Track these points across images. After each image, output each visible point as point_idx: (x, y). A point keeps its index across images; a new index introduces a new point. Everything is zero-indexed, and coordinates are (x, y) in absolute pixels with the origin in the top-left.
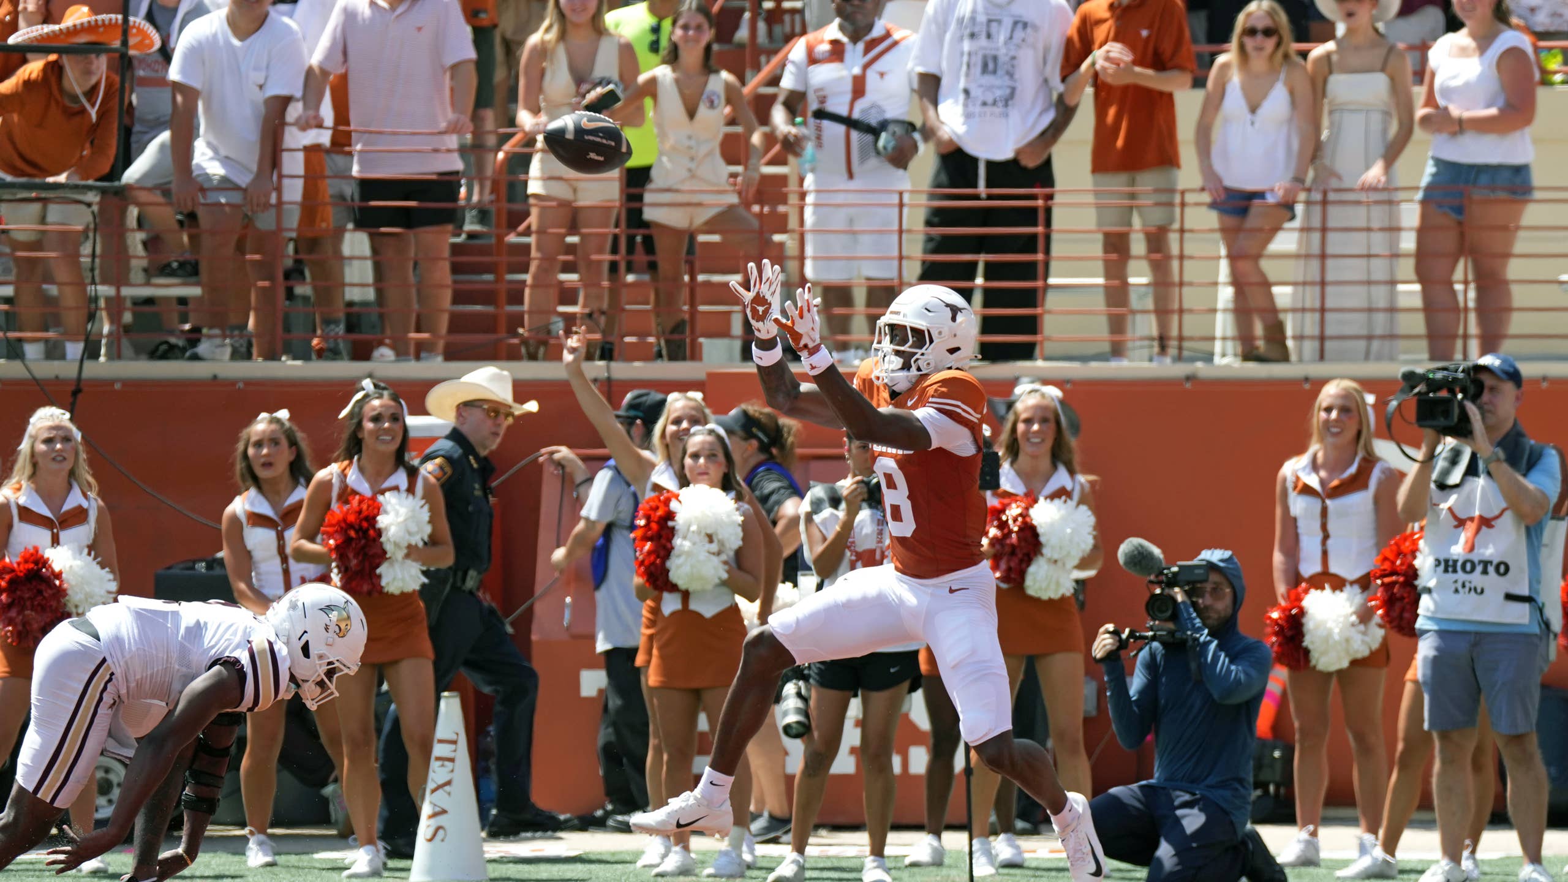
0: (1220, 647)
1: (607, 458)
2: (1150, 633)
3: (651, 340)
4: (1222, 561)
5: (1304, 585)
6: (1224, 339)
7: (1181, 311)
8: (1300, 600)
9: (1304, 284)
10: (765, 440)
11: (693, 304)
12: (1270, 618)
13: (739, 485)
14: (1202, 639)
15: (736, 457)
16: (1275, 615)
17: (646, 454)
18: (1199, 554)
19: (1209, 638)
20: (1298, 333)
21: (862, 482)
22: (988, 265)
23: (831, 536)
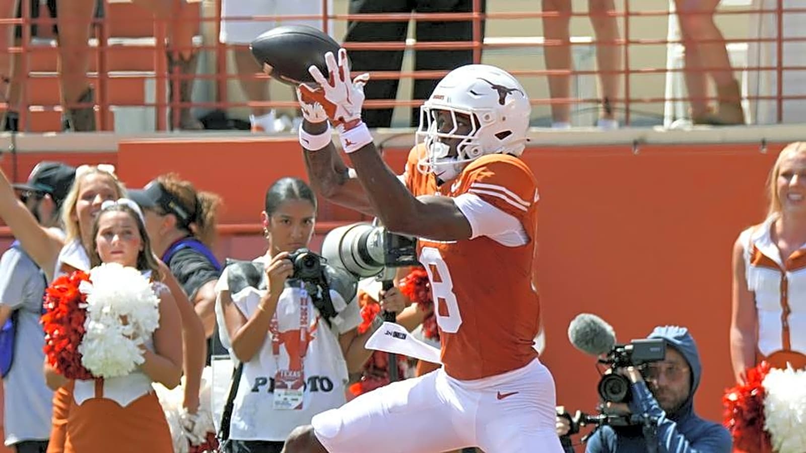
0: (679, 429)
1: (12, 238)
2: (602, 417)
3: (58, 109)
4: (677, 338)
5: (764, 364)
6: (674, 100)
7: (628, 72)
8: (760, 381)
9: (759, 40)
10: (184, 216)
11: (102, 71)
12: (728, 400)
13: (155, 262)
14: (660, 421)
15: (150, 234)
16: (733, 397)
17: (53, 232)
18: (652, 331)
19: (666, 420)
20: (753, 94)
21: (287, 257)
22: (419, 23)
23: (252, 317)
